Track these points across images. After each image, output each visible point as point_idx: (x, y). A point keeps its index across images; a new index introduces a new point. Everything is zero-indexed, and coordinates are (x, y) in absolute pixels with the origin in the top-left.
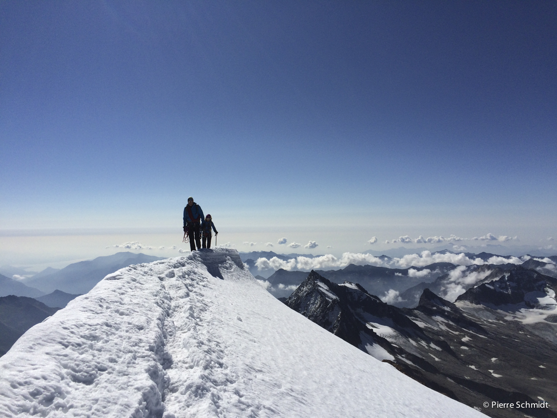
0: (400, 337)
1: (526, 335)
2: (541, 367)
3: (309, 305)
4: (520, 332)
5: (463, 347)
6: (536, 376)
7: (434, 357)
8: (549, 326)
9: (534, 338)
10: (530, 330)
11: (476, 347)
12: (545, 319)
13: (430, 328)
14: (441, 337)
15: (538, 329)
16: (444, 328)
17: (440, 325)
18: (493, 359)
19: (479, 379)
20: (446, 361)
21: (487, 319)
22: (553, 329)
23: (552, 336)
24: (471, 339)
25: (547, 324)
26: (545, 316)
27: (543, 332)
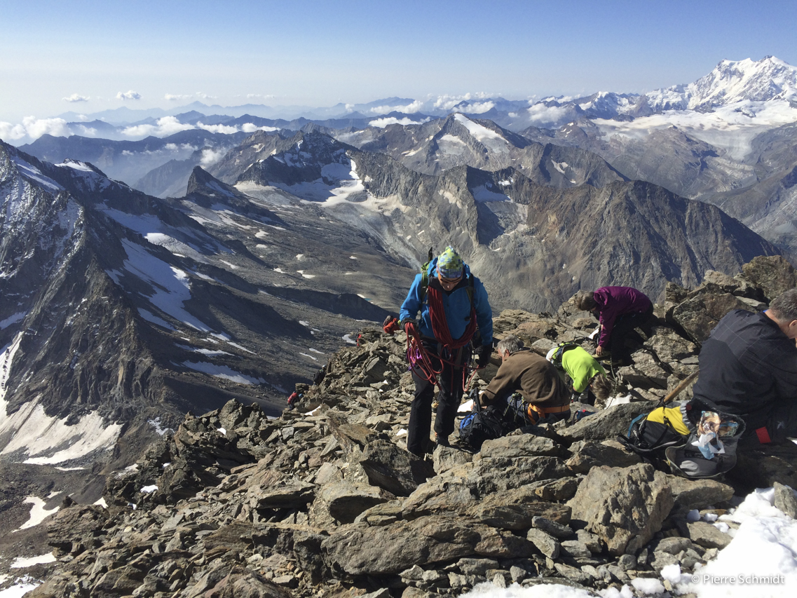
0: (176, 241)
1: (328, 221)
2: (352, 257)
3: (9, 203)
4: (321, 218)
5: (259, 246)
6: (350, 270)
7: (229, 264)
8: (352, 207)
9: (338, 224)
10: (331, 214)
11: (276, 243)
12: (346, 199)
13: (211, 224)
14: (229, 236)
15: (340, 212)
16: (229, 222)
17: (223, 218)
18: (299, 256)
19: (291, 283)
20: (246, 267)
21: (280, 204)
22: (356, 210)
23: (356, 219)
24: (267, 234)
25: (349, 205)
26: (346, 195)
27: (346, 215)
